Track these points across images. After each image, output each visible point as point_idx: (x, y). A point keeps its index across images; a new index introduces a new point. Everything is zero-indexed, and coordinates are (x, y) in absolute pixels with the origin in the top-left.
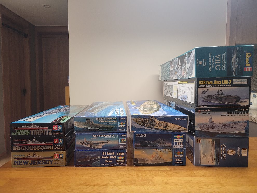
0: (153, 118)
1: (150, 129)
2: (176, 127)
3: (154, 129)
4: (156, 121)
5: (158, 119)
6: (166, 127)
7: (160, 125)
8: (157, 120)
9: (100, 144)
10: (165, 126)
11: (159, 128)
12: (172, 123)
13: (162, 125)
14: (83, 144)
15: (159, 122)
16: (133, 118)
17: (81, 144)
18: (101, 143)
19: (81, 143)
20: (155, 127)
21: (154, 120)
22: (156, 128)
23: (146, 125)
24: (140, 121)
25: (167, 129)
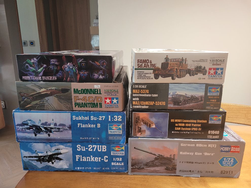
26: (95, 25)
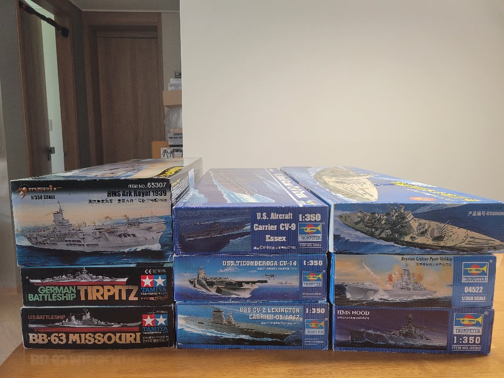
0: (402, 211)
1: (393, 243)
2: (472, 240)
3: (403, 245)
4: (409, 219)
5: (416, 216)
6: (440, 238)
7: (423, 233)
8: (412, 217)
9: (245, 286)
10: (436, 234)
11: (420, 240)
12: (460, 227)
13: (429, 233)
14: (197, 286)
15: (420, 224)
16: (340, 213)
17: (191, 287)
18: (248, 283)
19: (192, 282)
20: (407, 239)
21: (404, 218)
22: (410, 240)
23: (380, 234)
24: (362, 220)
25: (442, 244)
26: (173, 87)
